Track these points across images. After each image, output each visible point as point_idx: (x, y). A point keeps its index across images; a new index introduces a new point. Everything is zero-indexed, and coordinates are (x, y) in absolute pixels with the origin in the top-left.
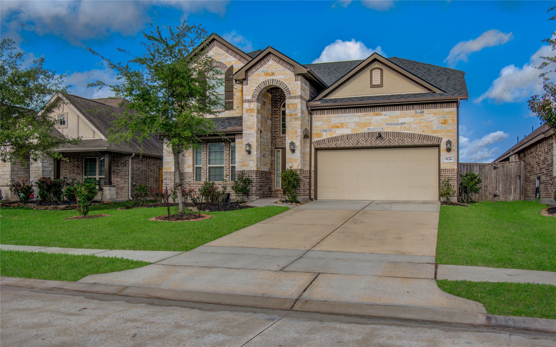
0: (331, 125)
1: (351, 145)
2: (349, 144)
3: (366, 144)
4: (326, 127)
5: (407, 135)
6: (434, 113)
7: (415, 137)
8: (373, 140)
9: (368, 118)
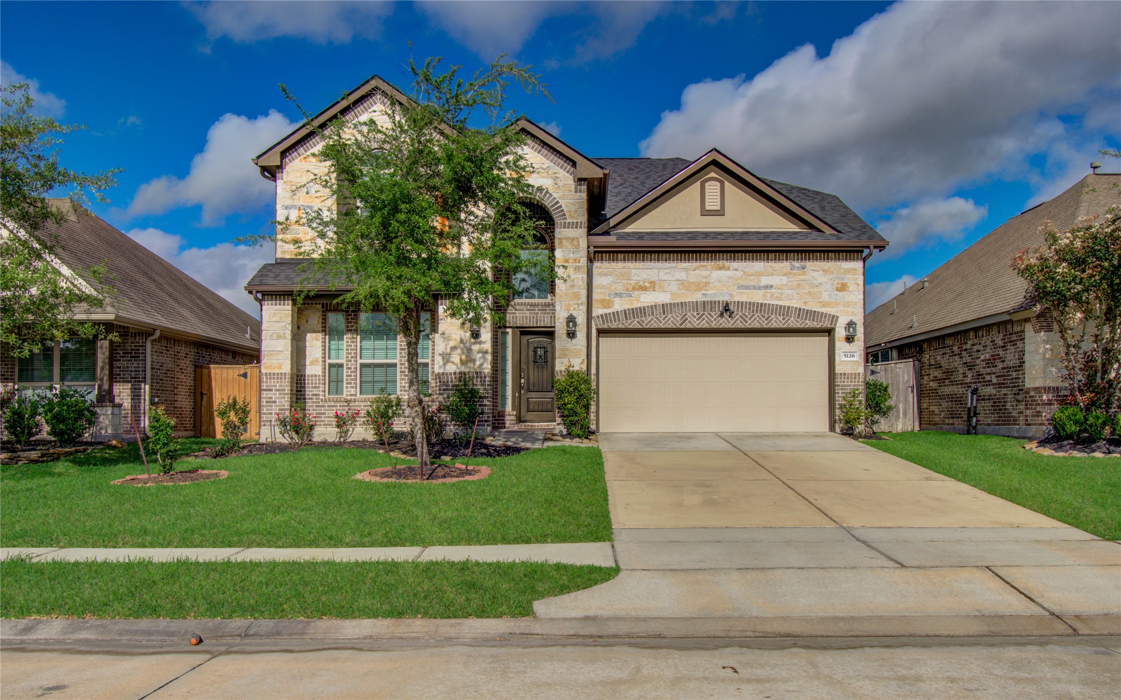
0: (630, 284)
1: (670, 325)
2: (666, 322)
3: (699, 324)
4: (620, 288)
5: (776, 309)
6: (824, 271)
7: (791, 314)
8: (713, 317)
9: (704, 273)
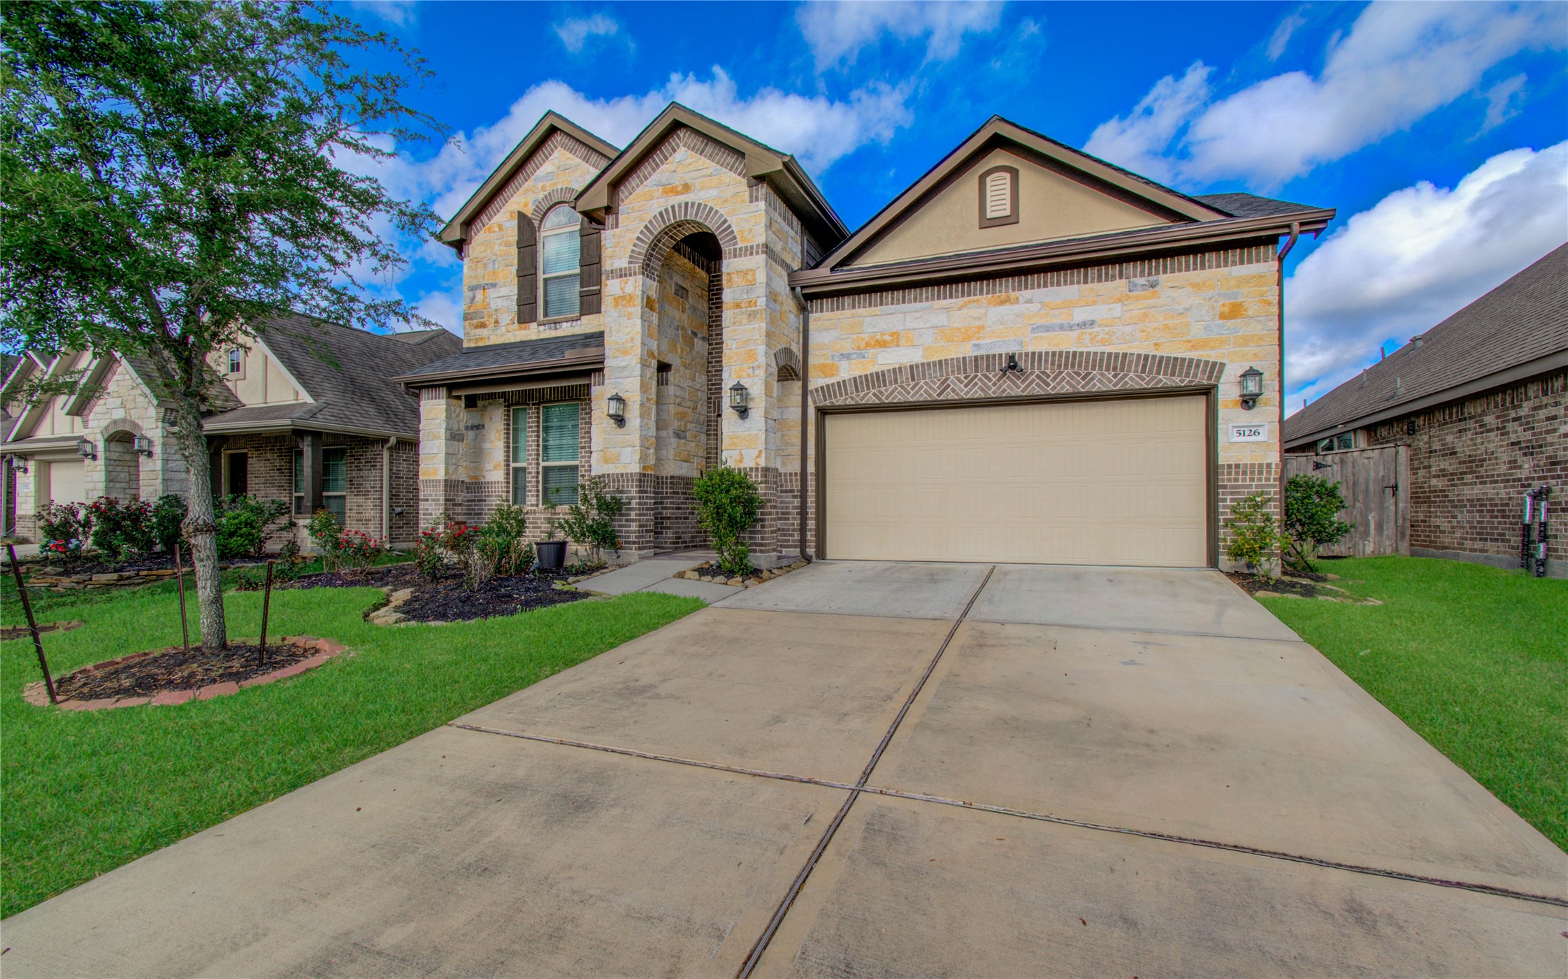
0: (863, 340)
1: (922, 397)
2: (917, 392)
3: (968, 392)
4: (847, 347)
5: (1101, 360)
6: (1194, 286)
7: (1130, 366)
8: (990, 380)
9: (976, 311)
